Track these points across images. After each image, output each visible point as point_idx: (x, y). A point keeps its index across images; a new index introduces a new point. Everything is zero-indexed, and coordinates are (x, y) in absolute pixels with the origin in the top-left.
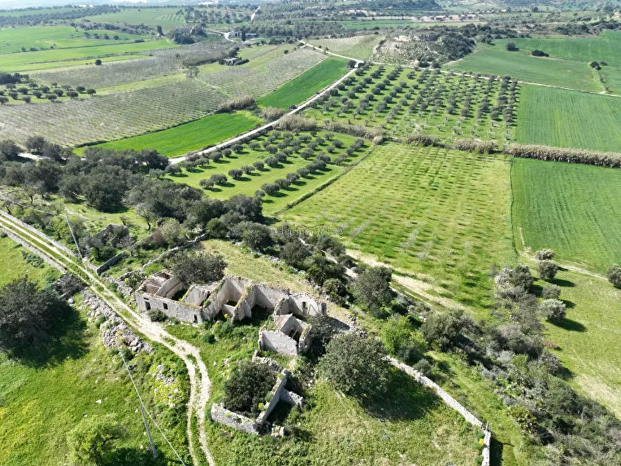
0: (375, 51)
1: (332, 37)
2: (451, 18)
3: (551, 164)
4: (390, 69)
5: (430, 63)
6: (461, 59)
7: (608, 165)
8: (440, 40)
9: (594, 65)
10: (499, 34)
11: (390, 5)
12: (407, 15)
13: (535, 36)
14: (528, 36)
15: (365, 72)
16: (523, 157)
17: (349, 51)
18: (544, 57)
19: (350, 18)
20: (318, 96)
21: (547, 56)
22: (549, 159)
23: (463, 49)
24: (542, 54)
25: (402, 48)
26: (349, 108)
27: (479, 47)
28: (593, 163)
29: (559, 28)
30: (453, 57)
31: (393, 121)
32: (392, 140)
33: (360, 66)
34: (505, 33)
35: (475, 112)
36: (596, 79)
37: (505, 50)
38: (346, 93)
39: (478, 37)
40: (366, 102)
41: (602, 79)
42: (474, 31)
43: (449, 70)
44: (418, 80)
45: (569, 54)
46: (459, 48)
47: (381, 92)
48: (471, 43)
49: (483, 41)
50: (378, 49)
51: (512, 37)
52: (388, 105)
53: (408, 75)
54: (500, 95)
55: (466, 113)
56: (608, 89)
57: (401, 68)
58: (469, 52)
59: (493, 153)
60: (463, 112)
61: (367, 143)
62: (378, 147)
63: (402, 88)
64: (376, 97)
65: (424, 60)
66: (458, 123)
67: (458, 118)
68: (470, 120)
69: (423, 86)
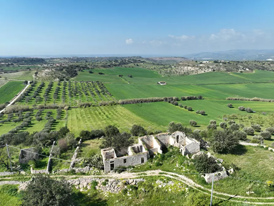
0: (34, 77)
1: (5, 73)
2: (56, 65)
4: (47, 83)
5: (64, 79)
6: (75, 77)
8: (64, 70)
9: (120, 76)
10: (84, 68)
11: (23, 61)
12: (35, 64)
13: (96, 68)
14: (93, 68)
15: (35, 85)
16: (125, 104)
17: (20, 77)
19: (5, 66)
20: (18, 97)
21: (104, 74)
22: (133, 103)
24: (102, 74)
25: (48, 74)
26: (40, 99)
27: (79, 73)
29: (102, 66)
30: (72, 76)
31: (65, 101)
32: (72, 108)
33: (30, 83)
34: (86, 68)
35: (96, 94)
36: (123, 80)
37: (89, 73)
38: (33, 94)
39: (77, 69)
40: (46, 95)
41: (125, 80)
42: (74, 67)
43: (74, 81)
44: (64, 86)
45: (110, 73)
46: (73, 73)
47: (50, 91)
48: (76, 71)
49: (79, 70)
50: (36, 76)
51: (89, 69)
52: (58, 96)
53: (57, 84)
54: (99, 87)
55: (93, 94)
56: (129, 82)
57: (52, 82)
58: (77, 74)
59: (115, 104)
60: (91, 94)
61: (63, 110)
62: (69, 110)
63: (58, 89)
64: (49, 94)
65: (61, 78)
66: (93, 97)
67: (91, 96)
68: (96, 96)
69: (67, 88)
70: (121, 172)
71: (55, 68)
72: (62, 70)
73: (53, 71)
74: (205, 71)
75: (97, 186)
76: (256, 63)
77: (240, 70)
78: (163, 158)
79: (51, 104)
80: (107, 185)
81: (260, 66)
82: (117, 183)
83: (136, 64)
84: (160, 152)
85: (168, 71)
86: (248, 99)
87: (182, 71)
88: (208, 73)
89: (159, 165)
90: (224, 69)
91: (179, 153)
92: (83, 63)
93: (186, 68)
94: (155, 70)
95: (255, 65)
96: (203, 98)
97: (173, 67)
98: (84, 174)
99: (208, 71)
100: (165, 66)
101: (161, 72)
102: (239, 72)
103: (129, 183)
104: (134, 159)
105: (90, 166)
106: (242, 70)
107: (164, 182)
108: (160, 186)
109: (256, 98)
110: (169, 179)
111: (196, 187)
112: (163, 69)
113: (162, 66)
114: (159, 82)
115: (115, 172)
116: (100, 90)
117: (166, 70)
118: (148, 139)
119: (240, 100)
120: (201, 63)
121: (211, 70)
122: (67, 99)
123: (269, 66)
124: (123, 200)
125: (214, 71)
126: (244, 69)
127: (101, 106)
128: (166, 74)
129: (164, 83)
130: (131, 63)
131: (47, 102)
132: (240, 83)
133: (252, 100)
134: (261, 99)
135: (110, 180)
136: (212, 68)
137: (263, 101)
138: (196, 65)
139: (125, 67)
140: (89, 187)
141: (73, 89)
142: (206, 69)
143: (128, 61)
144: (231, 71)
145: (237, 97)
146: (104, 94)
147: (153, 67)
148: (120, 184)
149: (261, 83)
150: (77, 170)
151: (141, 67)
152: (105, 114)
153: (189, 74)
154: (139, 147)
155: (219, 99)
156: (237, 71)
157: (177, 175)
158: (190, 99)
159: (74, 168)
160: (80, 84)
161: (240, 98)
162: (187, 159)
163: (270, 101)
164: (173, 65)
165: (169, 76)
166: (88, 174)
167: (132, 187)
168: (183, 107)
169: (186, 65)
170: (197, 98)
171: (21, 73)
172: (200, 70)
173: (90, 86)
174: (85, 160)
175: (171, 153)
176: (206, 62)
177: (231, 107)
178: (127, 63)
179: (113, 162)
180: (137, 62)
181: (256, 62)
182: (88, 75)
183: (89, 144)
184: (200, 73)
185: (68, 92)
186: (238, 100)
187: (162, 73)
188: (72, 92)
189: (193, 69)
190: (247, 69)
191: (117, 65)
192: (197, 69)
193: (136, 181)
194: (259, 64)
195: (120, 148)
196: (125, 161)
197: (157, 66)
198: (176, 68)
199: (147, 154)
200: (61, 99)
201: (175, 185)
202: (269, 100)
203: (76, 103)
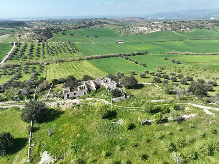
0: (18, 39)
2: (35, 27)
3: (96, 60)
4: (29, 44)
5: (43, 40)
6: (51, 38)
7: (108, 57)
8: (42, 33)
9: (87, 36)
11: (7, 24)
12: (17, 27)
13: (68, 30)
14: (66, 30)
15: (20, 46)
16: (89, 59)
17: (6, 40)
18: (74, 36)
20: (7, 56)
21: (74, 35)
22: (95, 58)
23: (50, 35)
24: (73, 35)
25: (29, 37)
26: (25, 57)
27: (54, 34)
28: (105, 57)
29: (73, 28)
30: (49, 38)
31: (45, 58)
32: (50, 63)
33: (16, 44)
34: (59, 30)
35: (67, 52)
36: (90, 40)
37: (62, 35)
38: (19, 53)
39: (52, 32)
40: (30, 54)
41: (91, 40)
42: (50, 30)
43: (50, 42)
44: (42, 46)
45: (79, 34)
46: (49, 35)
47: (32, 51)
48: (51, 33)
49: (54, 33)
50: (19, 38)
51: (62, 31)
52: (39, 54)
53: (37, 45)
54: (71, 46)
55: (65, 52)
56: (94, 41)
57: (33, 43)
58: (52, 36)
59: (82, 60)
60: (64, 52)
61: (43, 65)
62: (47, 66)
63: (39, 49)
64: (32, 53)
65: (40, 39)
66: (65, 55)
67: (64, 54)
68: (68, 54)
69: (45, 47)
70: (73, 99)
71: (35, 32)
72: (40, 33)
73: (33, 34)
74: (155, 31)
75: (59, 106)
76: (198, 23)
77: (182, 29)
78: (96, 92)
79: (34, 61)
80: (65, 105)
81: (200, 25)
82: (70, 104)
83: (101, 25)
84: (95, 89)
85: (126, 31)
86: (181, 53)
87: (137, 31)
88: (157, 32)
89: (93, 95)
90: (170, 29)
91: (105, 89)
92: (57, 25)
93: (140, 28)
94: (116, 30)
95: (196, 24)
96: (148, 53)
97: (131, 27)
98: (53, 101)
99: (157, 31)
100: (125, 26)
101: (120, 32)
102: (181, 31)
103: (75, 104)
104: (80, 92)
105: (57, 97)
106: (184, 29)
107: (93, 102)
108: (91, 104)
109: (187, 52)
110: (96, 101)
111: (108, 104)
112: (123, 29)
113: (122, 27)
114: (118, 41)
115: (70, 99)
116: (71, 49)
117: (125, 30)
118: (89, 82)
119: (176, 54)
120: (153, 24)
121: (160, 30)
122: (46, 57)
123: (207, 25)
124: (72, 111)
125: (162, 30)
126: (186, 28)
127: (71, 61)
128: (124, 34)
129: (122, 42)
130: (97, 24)
131: (31, 59)
132: (180, 40)
133: (184, 54)
134: (191, 53)
135: (66, 103)
136: (161, 28)
137: (192, 54)
138: (149, 26)
139: (92, 28)
140: (55, 106)
141: (50, 48)
142: (156, 28)
143: (94, 23)
144: (175, 30)
145: (174, 52)
146: (74, 52)
147: (115, 28)
148: (71, 104)
149: (196, 40)
150: (50, 99)
151: (105, 28)
152: (73, 67)
153: (142, 33)
154: (83, 87)
155: (160, 54)
156: (180, 30)
157: (101, 99)
158: (138, 54)
159: (48, 98)
160: (55, 45)
161: (176, 53)
162: (108, 92)
163: (197, 55)
164: (131, 26)
165: (127, 36)
166: (56, 101)
167: (77, 105)
168: (131, 61)
169: (141, 26)
170: (144, 53)
171: (6, 36)
172: (152, 29)
173: (63, 45)
174: (54, 94)
175: (101, 89)
176: (157, 23)
177: (166, 60)
178: (94, 25)
179: (68, 94)
180: (102, 23)
181: (197, 21)
182: (61, 36)
183: (57, 87)
184: (151, 32)
185: (46, 51)
186: (174, 54)
187: (122, 33)
188: (50, 51)
189: (146, 29)
190: (188, 29)
191: (85, 27)
192: (149, 28)
193: (79, 103)
194: (199, 24)
195: (73, 88)
196: (75, 94)
197: (118, 27)
198: (133, 28)
199: (87, 90)
200: (42, 57)
201: (98, 104)
202: (196, 53)
203: (52, 60)
